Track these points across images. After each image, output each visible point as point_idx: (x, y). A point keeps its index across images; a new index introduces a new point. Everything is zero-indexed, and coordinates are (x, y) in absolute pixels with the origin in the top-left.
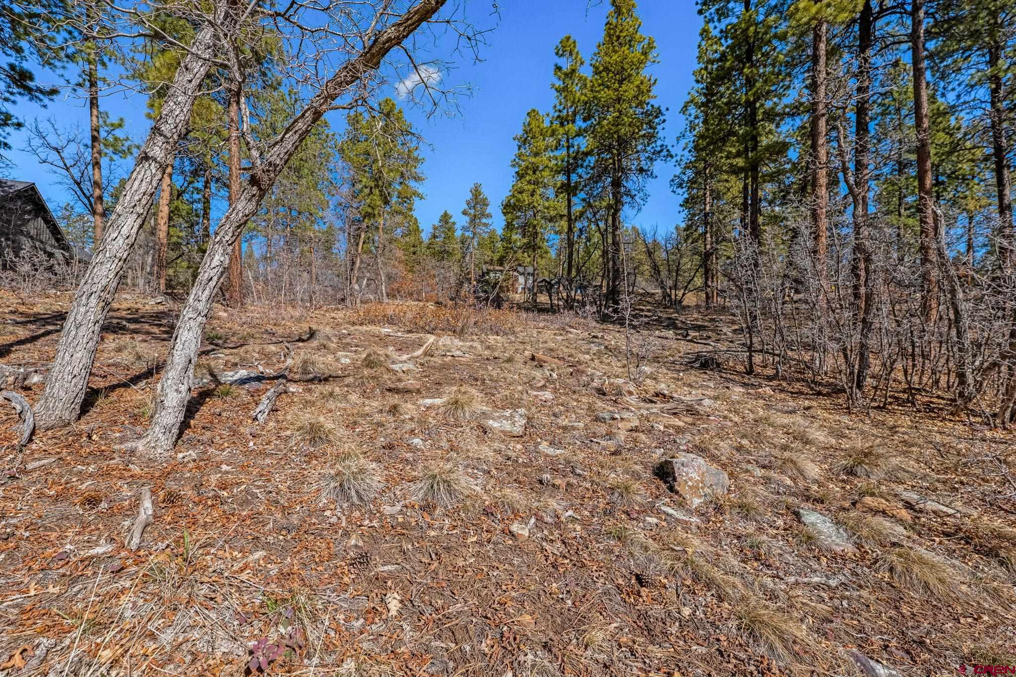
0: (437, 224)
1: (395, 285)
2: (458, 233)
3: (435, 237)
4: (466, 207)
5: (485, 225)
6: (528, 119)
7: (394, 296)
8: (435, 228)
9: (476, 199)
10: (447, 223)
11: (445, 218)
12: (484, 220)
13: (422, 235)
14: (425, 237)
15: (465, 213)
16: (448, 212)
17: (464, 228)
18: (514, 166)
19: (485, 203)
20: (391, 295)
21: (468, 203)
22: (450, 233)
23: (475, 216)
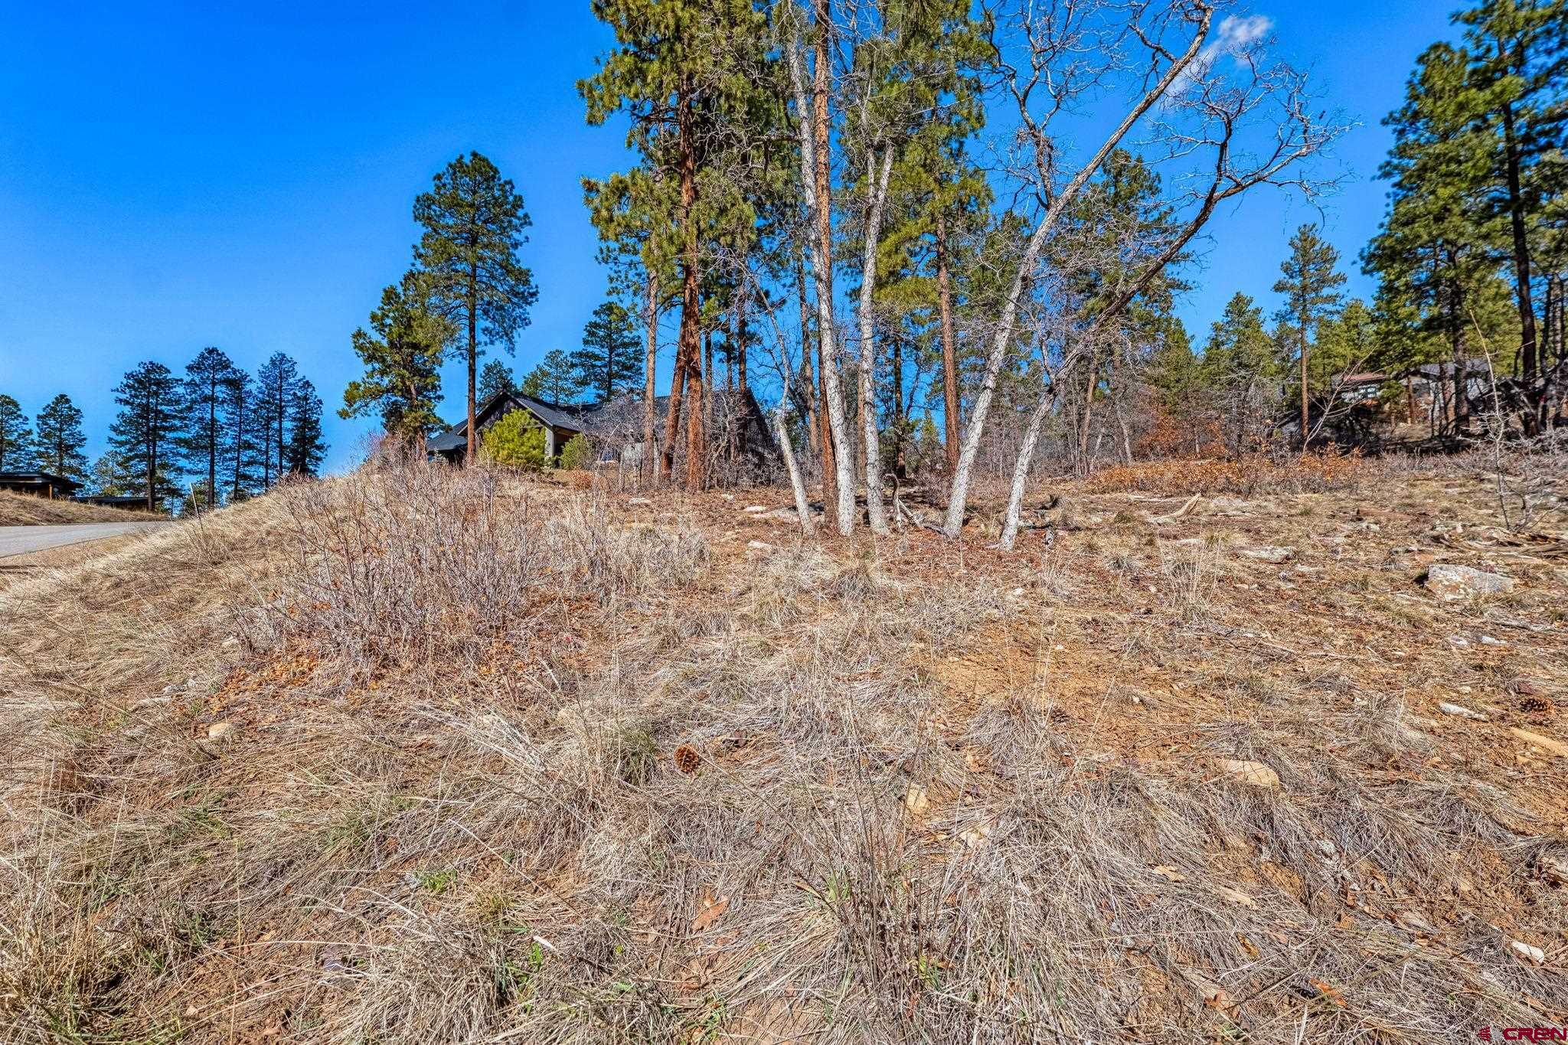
0: (1220, 318)
1: (1146, 440)
2: (1269, 328)
3: (1218, 345)
4: (1282, 276)
5: (1331, 299)
6: (1421, 69)
7: (1145, 456)
8: (1217, 328)
9: (1305, 252)
10: (1241, 313)
11: (1238, 306)
12: (1326, 291)
13: (1192, 345)
14: (1199, 347)
15: (1279, 288)
16: (1244, 294)
17: (1281, 317)
18: (1387, 175)
19: (1327, 257)
20: (1140, 454)
21: (1287, 269)
22: (1248, 331)
23: (1304, 288)
